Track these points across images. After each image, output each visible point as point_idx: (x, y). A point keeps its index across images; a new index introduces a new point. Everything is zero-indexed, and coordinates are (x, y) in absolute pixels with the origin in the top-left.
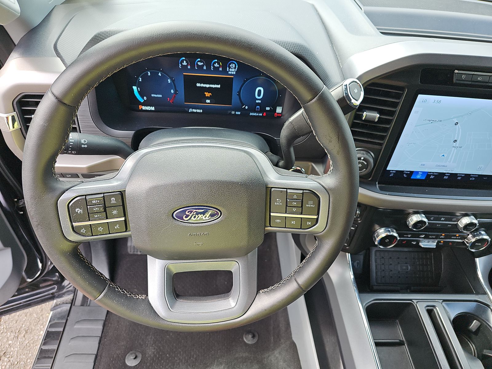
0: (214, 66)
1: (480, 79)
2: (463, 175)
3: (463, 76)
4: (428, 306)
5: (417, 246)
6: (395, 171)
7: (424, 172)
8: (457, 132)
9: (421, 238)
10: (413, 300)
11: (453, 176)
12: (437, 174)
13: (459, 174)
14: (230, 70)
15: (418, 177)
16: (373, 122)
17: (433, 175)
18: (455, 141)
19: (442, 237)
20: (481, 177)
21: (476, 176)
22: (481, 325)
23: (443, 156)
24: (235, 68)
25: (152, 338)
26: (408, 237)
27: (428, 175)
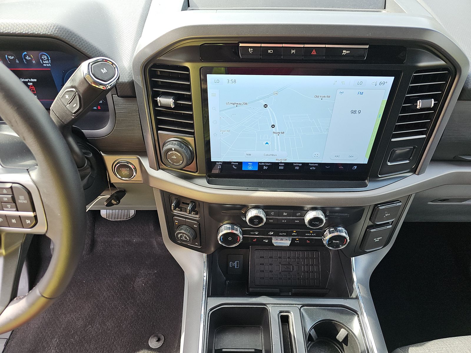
0: (26, 59)
1: (271, 51)
2: (300, 165)
3: (250, 49)
4: (281, 312)
5: (270, 244)
6: (221, 162)
7: (253, 163)
8: (271, 116)
9: (270, 235)
10: (267, 305)
11: (289, 166)
12: (269, 164)
13: (295, 163)
14: (44, 62)
15: (250, 168)
16: (170, 108)
17: (266, 166)
18: (273, 126)
19: (294, 234)
20: (322, 166)
21: (316, 165)
22: (348, 334)
23: (267, 143)
24: (48, 60)
25: (56, 341)
26: (255, 235)
27: (260, 165)
